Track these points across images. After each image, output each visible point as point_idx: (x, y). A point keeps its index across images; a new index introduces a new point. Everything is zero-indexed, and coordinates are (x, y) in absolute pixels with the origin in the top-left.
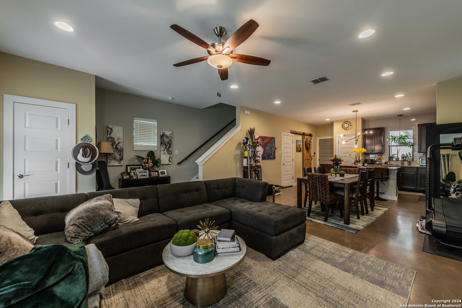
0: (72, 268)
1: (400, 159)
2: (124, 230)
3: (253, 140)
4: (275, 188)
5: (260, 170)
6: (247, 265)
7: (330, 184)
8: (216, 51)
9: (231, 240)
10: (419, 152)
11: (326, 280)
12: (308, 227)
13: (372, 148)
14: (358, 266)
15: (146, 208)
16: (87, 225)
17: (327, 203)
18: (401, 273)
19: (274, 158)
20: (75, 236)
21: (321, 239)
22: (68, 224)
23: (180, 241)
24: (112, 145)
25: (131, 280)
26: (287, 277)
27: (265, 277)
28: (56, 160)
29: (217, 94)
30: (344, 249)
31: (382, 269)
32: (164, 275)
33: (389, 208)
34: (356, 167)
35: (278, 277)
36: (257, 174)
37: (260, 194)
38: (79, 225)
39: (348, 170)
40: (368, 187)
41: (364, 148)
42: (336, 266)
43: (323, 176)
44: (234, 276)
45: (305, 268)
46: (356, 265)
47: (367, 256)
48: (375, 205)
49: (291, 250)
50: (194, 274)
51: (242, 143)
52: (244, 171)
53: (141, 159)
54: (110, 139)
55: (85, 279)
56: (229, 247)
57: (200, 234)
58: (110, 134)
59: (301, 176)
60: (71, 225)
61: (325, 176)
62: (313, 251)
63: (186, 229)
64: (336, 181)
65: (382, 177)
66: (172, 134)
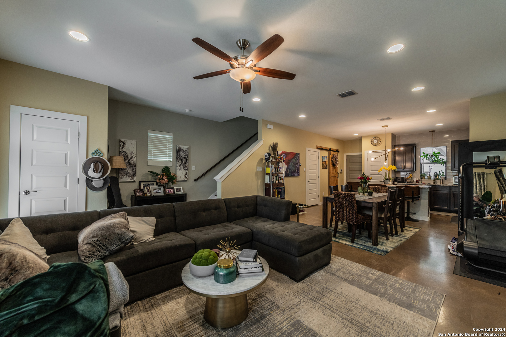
0: (93, 286)
1: (432, 177)
2: (140, 250)
3: (275, 155)
4: (299, 207)
5: (283, 188)
6: (269, 287)
7: (357, 203)
8: (239, 64)
9: (253, 260)
10: (452, 170)
11: (351, 302)
12: (333, 248)
13: (403, 165)
14: (385, 288)
15: (162, 227)
16: (102, 244)
17: (354, 223)
18: (430, 295)
19: (298, 175)
20: (89, 255)
21: (347, 261)
22: (81, 243)
23: (200, 261)
24: (125, 160)
25: (147, 302)
26: (311, 299)
27: (288, 299)
28: (65, 175)
29: (239, 109)
30: (372, 271)
31: (411, 291)
32: (182, 297)
33: (420, 229)
34: (385, 186)
35: (302, 300)
36: (280, 192)
37: (283, 213)
38: (93, 244)
39: (377, 188)
40: (398, 207)
41: (394, 166)
42: (362, 289)
43: (350, 195)
44: (256, 299)
45: (330, 290)
46: (384, 287)
47: (395, 278)
48: (405, 225)
49: (315, 272)
50: (215, 294)
51: (264, 159)
52: (266, 188)
53: (156, 175)
54: (123, 153)
55: (106, 297)
56: (252, 267)
57: (220, 254)
58: (123, 148)
59: (327, 195)
60: (85, 243)
61: (352, 195)
62: (339, 273)
63: (206, 249)
64: (363, 200)
65: (413, 196)
66: (189, 148)
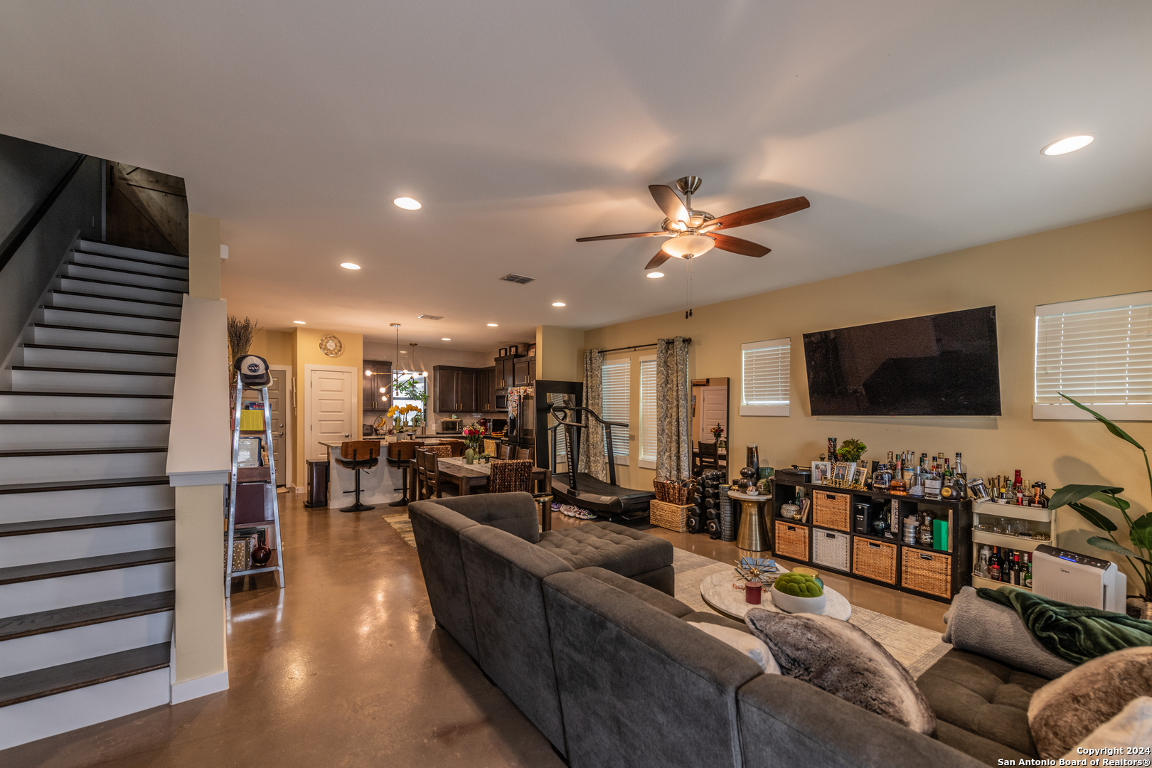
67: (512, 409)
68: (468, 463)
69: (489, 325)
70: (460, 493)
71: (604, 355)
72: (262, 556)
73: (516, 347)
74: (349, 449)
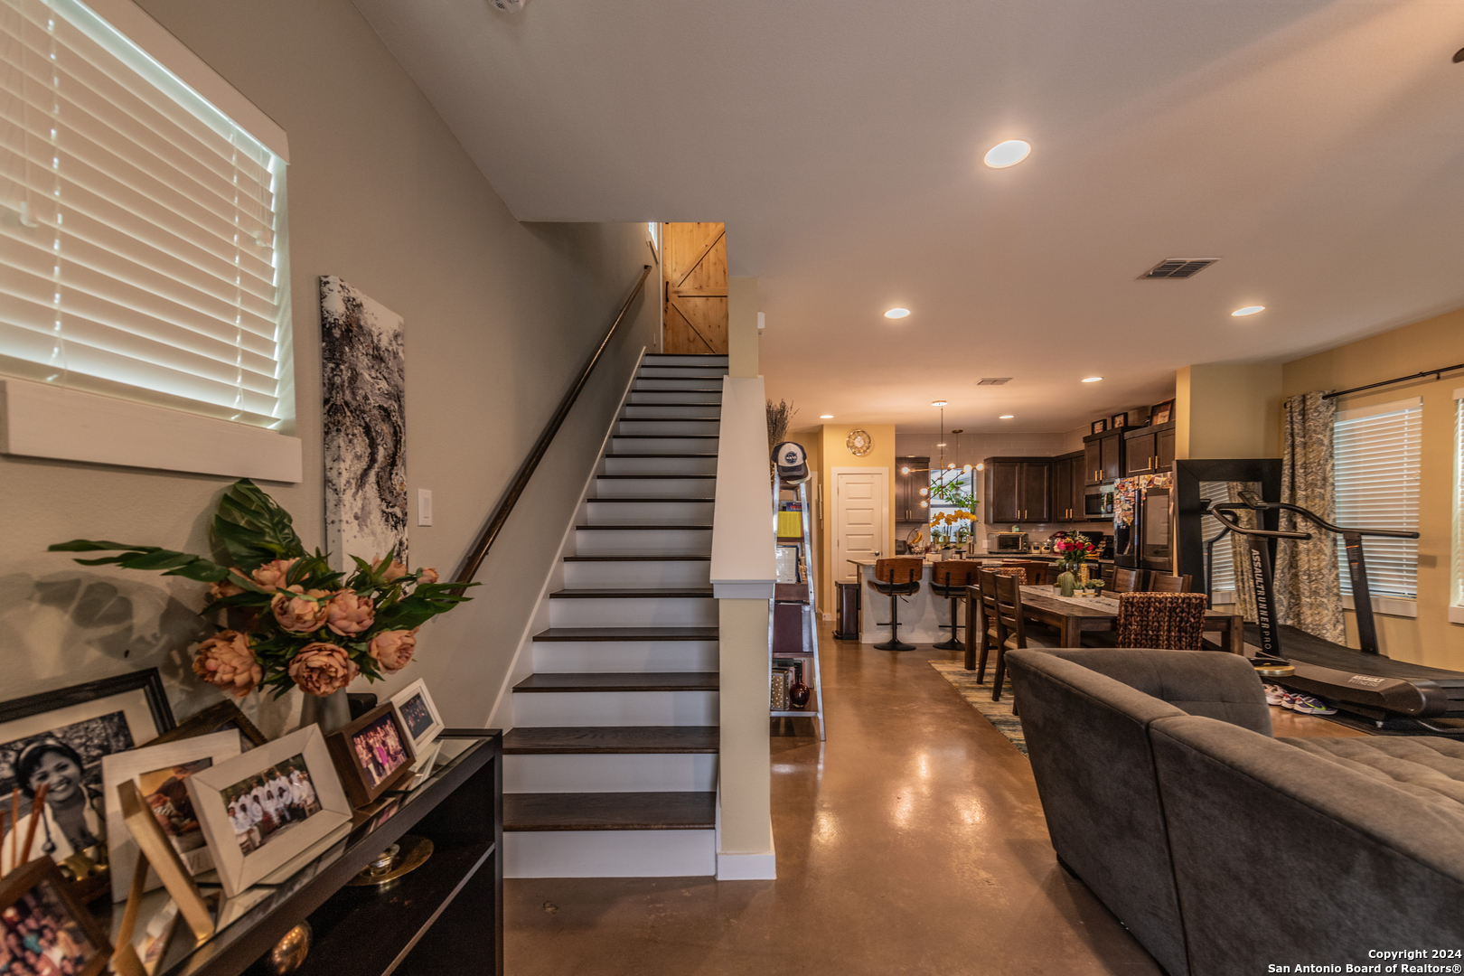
66: (405, 336)
67: (1121, 514)
68: (1063, 594)
69: (1084, 381)
70: (1062, 642)
71: (1338, 401)
72: (799, 696)
73: (1126, 415)
74: (885, 569)
